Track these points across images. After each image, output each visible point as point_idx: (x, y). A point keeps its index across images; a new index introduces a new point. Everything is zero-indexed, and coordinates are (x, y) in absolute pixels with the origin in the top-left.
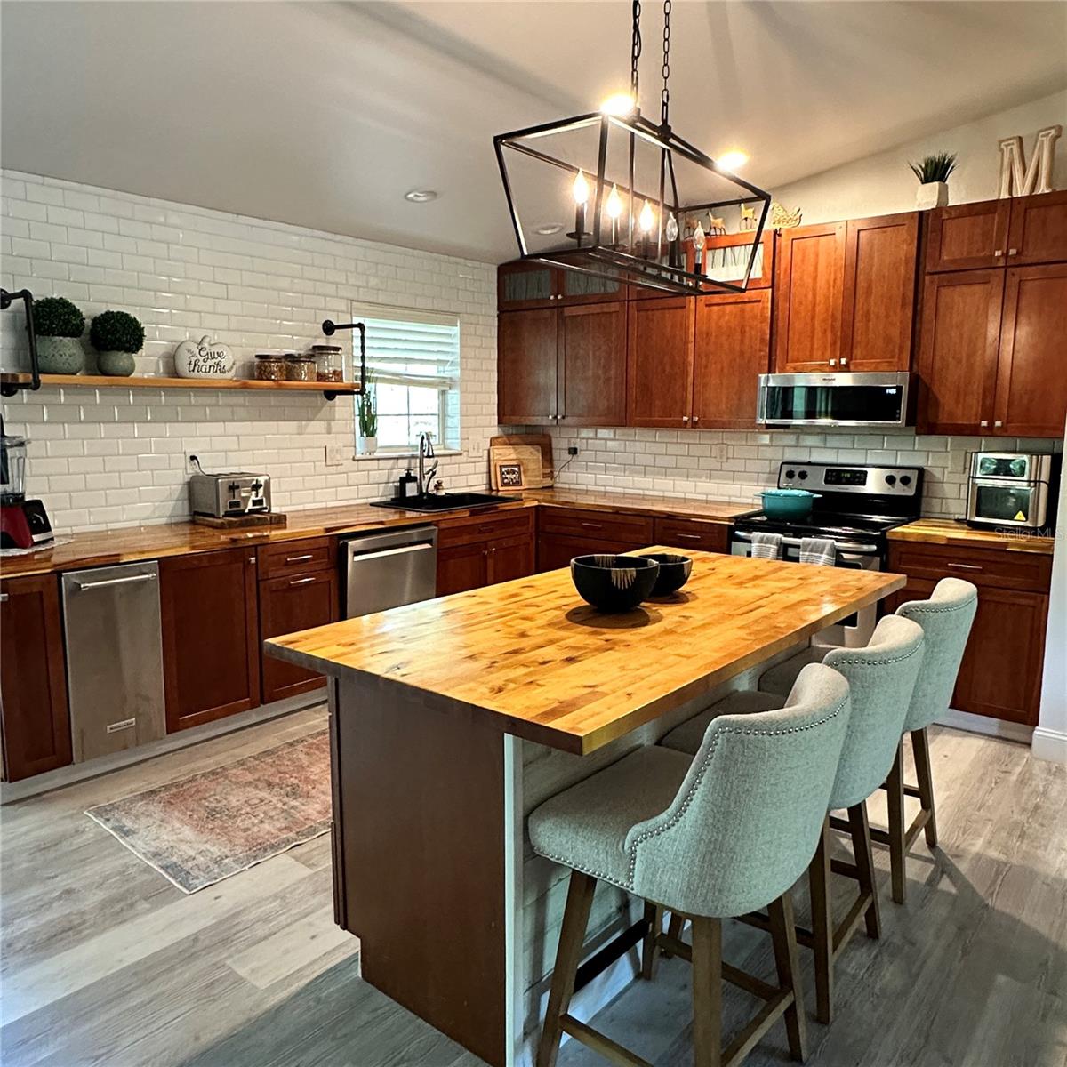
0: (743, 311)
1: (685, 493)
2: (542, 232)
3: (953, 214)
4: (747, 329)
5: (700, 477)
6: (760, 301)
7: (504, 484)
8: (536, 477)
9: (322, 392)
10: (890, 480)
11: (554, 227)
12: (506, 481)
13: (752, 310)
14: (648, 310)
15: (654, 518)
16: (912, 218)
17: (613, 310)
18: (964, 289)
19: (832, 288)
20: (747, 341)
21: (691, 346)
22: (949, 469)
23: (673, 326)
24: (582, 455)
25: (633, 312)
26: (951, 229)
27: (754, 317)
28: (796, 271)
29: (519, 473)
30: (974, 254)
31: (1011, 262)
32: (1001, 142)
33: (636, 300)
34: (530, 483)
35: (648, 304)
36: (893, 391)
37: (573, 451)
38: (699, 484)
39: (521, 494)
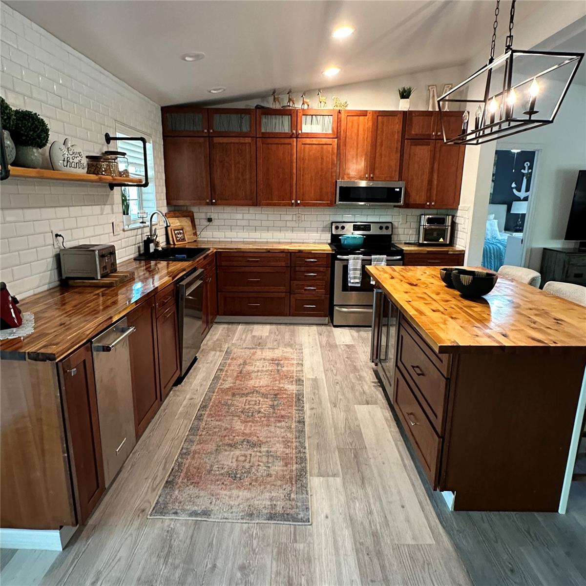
0: (322, 148)
1: (279, 239)
2: (212, 91)
3: (417, 114)
4: (325, 158)
5: (288, 231)
6: (331, 144)
7: (178, 241)
8: (190, 235)
9: (108, 184)
10: (381, 228)
11: (220, 89)
12: (178, 239)
13: (327, 148)
14: (268, 144)
15: (291, 253)
16: (400, 113)
17: (247, 141)
18: (420, 147)
19: (366, 141)
20: (324, 164)
21: (295, 165)
22: (401, 223)
23: (284, 154)
24: (214, 222)
25: (259, 143)
26: (415, 120)
27: (328, 152)
28: (349, 132)
29: (183, 233)
30: (424, 133)
31: (438, 138)
32: (429, 86)
33: (262, 137)
34: (188, 239)
35: (270, 140)
36: (398, 190)
37: (210, 220)
38: (286, 234)
39: (186, 246)
